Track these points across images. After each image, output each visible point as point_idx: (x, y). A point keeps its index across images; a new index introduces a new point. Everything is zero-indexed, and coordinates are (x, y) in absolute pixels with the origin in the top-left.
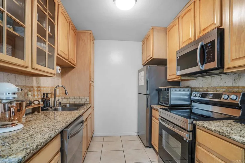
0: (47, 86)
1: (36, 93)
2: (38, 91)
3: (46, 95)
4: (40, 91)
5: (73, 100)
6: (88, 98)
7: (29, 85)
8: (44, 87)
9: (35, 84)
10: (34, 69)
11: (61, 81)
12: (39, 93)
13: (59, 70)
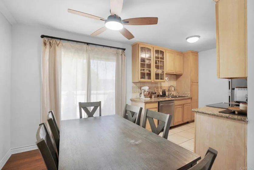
0: (166, 86)
1: (159, 89)
2: (160, 88)
3: (164, 90)
4: (162, 88)
5: (182, 94)
6: (190, 93)
7: (157, 86)
8: (164, 87)
9: (159, 85)
10: (155, 81)
11: (175, 83)
12: (161, 89)
13: (167, 79)
